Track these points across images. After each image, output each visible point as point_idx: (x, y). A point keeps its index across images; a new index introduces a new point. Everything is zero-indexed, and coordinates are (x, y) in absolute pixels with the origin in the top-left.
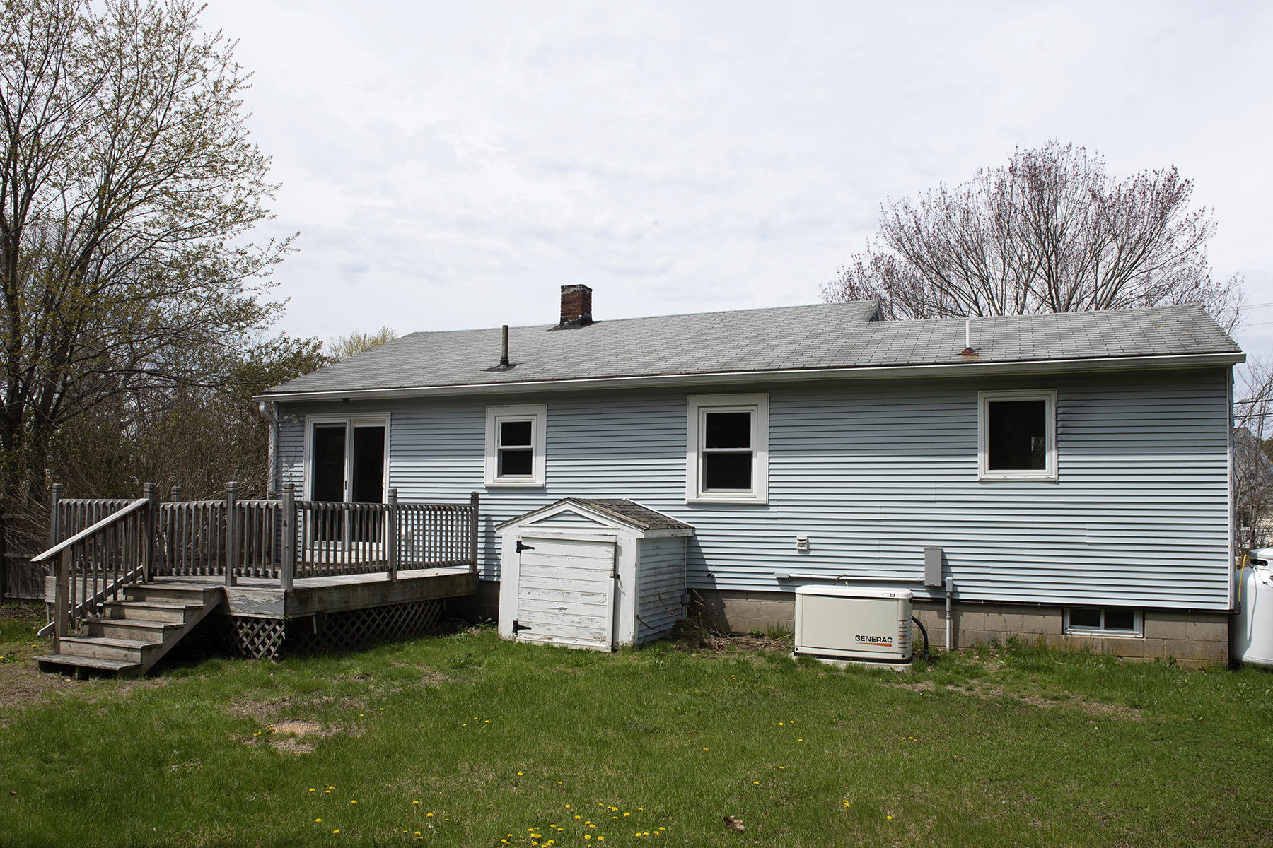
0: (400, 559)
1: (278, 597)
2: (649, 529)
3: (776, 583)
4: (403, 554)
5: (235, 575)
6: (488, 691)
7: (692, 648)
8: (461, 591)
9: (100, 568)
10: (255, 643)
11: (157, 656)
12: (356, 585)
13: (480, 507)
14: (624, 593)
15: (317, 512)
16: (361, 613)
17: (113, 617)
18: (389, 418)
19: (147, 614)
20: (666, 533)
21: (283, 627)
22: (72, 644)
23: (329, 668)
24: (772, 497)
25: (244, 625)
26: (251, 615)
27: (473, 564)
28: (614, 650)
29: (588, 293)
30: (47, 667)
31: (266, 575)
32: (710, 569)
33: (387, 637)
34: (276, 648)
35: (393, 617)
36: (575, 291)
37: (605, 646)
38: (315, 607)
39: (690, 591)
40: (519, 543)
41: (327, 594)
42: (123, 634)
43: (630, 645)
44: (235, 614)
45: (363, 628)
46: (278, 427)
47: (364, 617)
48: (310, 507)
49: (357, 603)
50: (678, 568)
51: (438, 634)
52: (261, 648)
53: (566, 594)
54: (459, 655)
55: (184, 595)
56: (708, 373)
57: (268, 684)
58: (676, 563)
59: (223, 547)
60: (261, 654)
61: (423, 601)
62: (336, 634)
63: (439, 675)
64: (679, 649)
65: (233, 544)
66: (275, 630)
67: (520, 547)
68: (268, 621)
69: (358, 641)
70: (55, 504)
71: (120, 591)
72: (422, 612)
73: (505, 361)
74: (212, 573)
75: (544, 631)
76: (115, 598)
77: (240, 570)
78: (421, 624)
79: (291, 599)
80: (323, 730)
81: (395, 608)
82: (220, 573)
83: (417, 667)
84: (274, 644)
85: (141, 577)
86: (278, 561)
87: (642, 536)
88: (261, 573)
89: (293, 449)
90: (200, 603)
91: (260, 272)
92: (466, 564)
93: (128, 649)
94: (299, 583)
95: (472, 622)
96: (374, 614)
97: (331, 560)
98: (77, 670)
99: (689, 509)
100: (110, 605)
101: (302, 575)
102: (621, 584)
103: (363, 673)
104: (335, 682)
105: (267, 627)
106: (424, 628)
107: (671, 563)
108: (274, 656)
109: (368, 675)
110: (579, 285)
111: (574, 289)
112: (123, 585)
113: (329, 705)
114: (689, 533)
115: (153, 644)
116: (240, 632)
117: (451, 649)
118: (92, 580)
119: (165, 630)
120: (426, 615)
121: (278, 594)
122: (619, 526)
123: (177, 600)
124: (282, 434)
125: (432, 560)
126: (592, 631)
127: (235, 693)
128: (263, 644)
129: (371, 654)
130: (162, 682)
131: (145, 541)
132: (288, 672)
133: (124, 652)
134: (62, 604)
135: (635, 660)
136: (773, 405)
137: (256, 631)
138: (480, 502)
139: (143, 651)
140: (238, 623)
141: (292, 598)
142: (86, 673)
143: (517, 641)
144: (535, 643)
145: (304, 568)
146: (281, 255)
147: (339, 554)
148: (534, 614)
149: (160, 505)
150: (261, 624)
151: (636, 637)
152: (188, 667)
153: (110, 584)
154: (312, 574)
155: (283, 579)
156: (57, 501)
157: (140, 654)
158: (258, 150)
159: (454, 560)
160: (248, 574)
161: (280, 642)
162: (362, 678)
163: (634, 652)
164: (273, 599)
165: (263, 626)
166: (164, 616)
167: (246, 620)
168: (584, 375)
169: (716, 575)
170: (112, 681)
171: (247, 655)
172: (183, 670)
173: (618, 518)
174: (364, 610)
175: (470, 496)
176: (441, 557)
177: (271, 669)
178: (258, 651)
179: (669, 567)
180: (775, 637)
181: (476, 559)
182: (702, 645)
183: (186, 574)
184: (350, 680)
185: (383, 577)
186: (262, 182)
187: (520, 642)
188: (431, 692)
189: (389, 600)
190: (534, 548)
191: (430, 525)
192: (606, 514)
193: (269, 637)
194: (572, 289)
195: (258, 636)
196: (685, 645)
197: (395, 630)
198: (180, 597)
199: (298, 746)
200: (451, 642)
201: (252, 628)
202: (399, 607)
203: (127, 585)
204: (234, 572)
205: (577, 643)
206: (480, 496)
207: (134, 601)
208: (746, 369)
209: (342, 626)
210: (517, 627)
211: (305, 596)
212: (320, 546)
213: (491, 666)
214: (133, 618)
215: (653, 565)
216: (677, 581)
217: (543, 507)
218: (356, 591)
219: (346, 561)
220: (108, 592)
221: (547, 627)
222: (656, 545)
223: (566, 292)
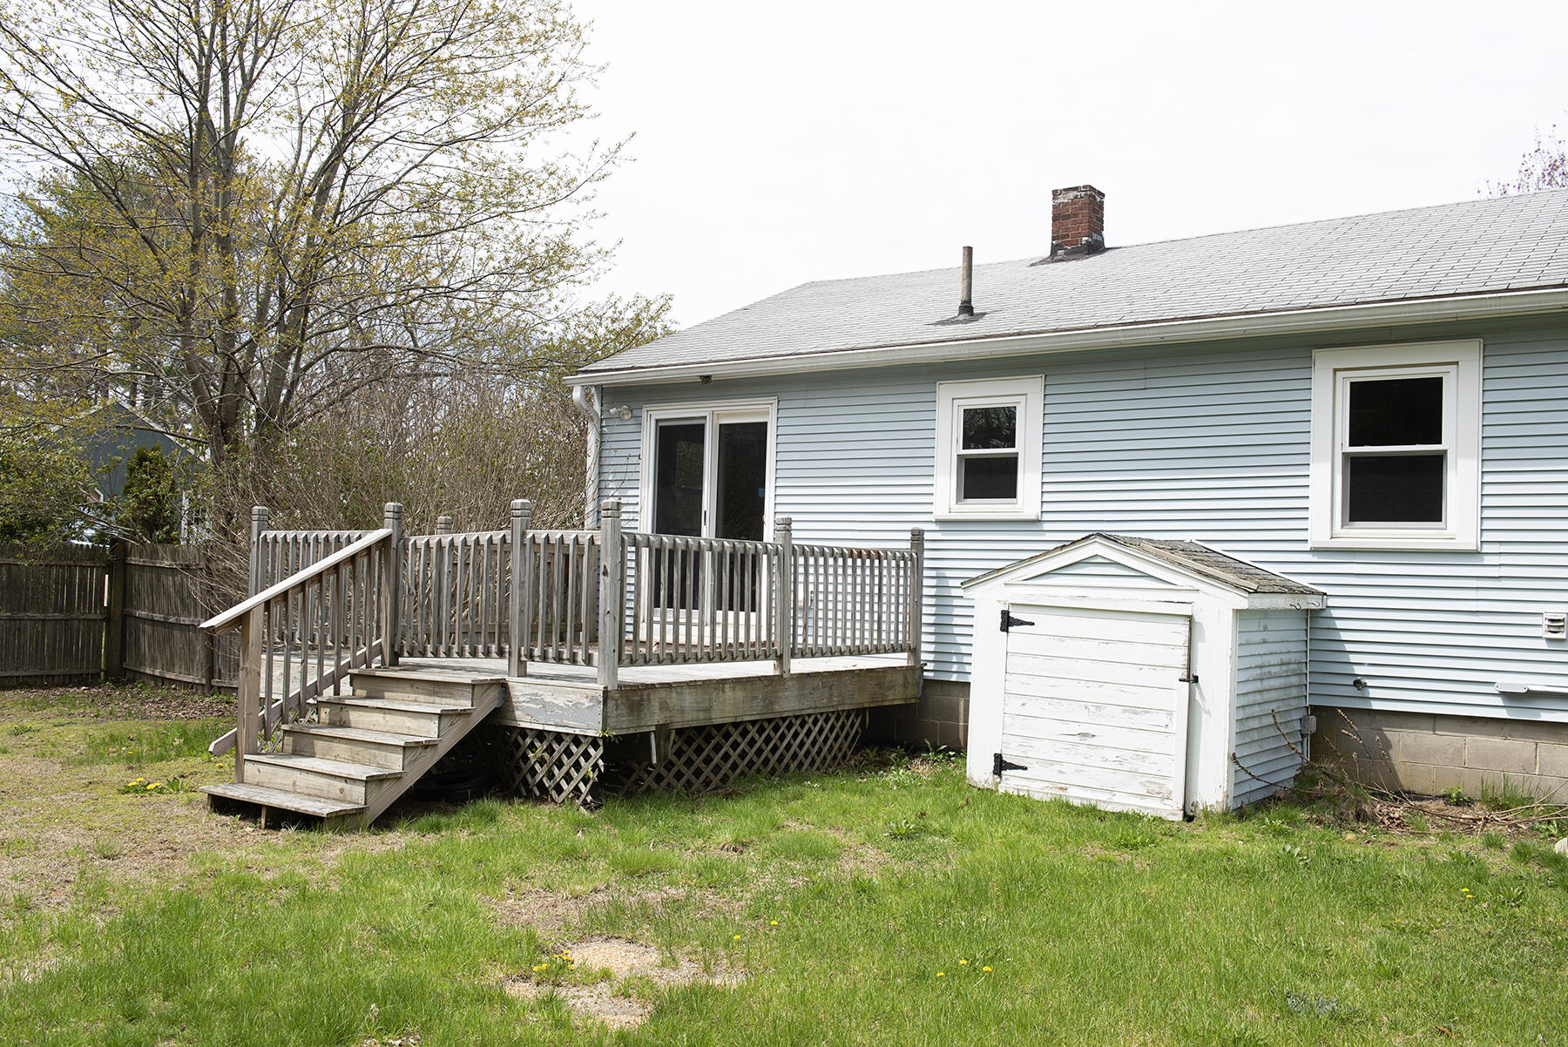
0: (794, 639)
1: (593, 698)
2: (1256, 592)
3: (1499, 701)
4: (800, 631)
5: (523, 659)
6: (971, 892)
7: (1341, 821)
8: (895, 697)
9: (330, 644)
10: (554, 775)
11: (392, 793)
12: (723, 682)
13: (927, 554)
14: (1208, 713)
15: (659, 552)
16: (731, 729)
17: (332, 725)
18: (775, 406)
19: (381, 720)
20: (1282, 602)
21: (601, 751)
22: (262, 767)
23: (677, 827)
24: (1487, 536)
25: (537, 744)
26: (548, 728)
27: (914, 651)
28: (1189, 818)
29: (1098, 199)
30: (221, 805)
31: (573, 660)
32: (1358, 670)
33: (773, 771)
34: (589, 786)
35: (783, 737)
36: (1076, 197)
37: (1171, 810)
38: (653, 718)
39: (1315, 710)
40: (1005, 614)
41: (674, 695)
42: (342, 754)
43: (1218, 809)
44: (523, 725)
45: (734, 756)
46: (601, 427)
47: (736, 736)
48: (648, 545)
49: (725, 711)
50: (1295, 666)
51: (859, 769)
52: (563, 783)
53: (1093, 709)
54: (903, 813)
55: (442, 690)
56: (1357, 304)
57: (572, 854)
58: (1293, 657)
59: (504, 610)
60: (564, 795)
61: (833, 712)
62: (689, 763)
63: (871, 853)
64: (1319, 822)
65: (522, 605)
66: (586, 755)
67: (1007, 622)
68: (577, 740)
69: (725, 779)
70: (255, 539)
71: (345, 681)
72: (831, 730)
73: (967, 308)
74: (487, 654)
75: (1051, 774)
76: (337, 692)
77: (532, 651)
78: (830, 751)
79: (614, 702)
80: (663, 965)
81: (787, 722)
82: (501, 653)
83: (832, 834)
84: (585, 780)
85: (379, 658)
86: (594, 640)
87: (1243, 602)
88: (565, 656)
89: (624, 461)
90: (465, 704)
91: (577, 195)
92: (902, 651)
93: (346, 779)
94: (632, 675)
95: (914, 750)
96: (753, 732)
97: (682, 640)
98: (264, 813)
99: (1315, 559)
100: (328, 703)
101: (633, 662)
102: (1201, 694)
103: (736, 841)
104: (686, 857)
105: (573, 748)
106: (835, 758)
107: (1285, 658)
108: (585, 800)
109: (744, 845)
110: (1084, 187)
111: (1075, 193)
112: (350, 671)
113: (676, 906)
114: (1313, 603)
115: (386, 772)
116: (531, 755)
117: (887, 801)
118: (300, 660)
119: (406, 748)
120: (837, 737)
121: (592, 693)
122: (1197, 585)
123: (431, 699)
124: (606, 438)
125: (849, 643)
126: (1144, 779)
127: (513, 870)
128: (568, 777)
129: (748, 805)
130: (399, 840)
131: (386, 599)
132: (606, 832)
133: (340, 784)
134: (249, 701)
135: (1231, 838)
136: (1491, 362)
137: (556, 756)
138: (927, 545)
139: (369, 785)
140: (528, 741)
141: (616, 700)
142: (279, 818)
143: (1001, 790)
144: (1036, 797)
145: (636, 649)
146: (609, 168)
147: (695, 630)
148: (1032, 742)
149: (409, 540)
150: (564, 745)
151: (1231, 796)
152: (445, 813)
153: (329, 668)
154: (650, 660)
155: (602, 666)
156: (259, 535)
157: (363, 789)
158: (573, 12)
159: (884, 642)
160: (544, 658)
161: (593, 776)
162: (735, 850)
163: (1227, 823)
164: (584, 701)
165: (568, 747)
166: (408, 724)
167: (541, 735)
168: (1114, 320)
169: (1369, 682)
170: (314, 836)
171: (541, 795)
172: (433, 818)
173: (1195, 570)
174: (736, 725)
175: (909, 536)
176: (862, 638)
177: (579, 825)
178: (559, 789)
179: (1282, 664)
180: (1498, 805)
181: (918, 641)
182: (1361, 816)
183: (448, 654)
184: (714, 853)
185: (766, 668)
186: (580, 59)
187: (1006, 794)
188: (863, 889)
189: (777, 708)
190: (1033, 624)
191: (845, 584)
192: (1172, 562)
193: (577, 766)
194: (1072, 195)
195: (560, 764)
196: (1328, 817)
197: (785, 761)
198: (435, 694)
199: (615, 1001)
200: (885, 786)
201: (550, 750)
202: (793, 721)
203: (355, 671)
204: (522, 653)
205: (1115, 799)
206: (927, 536)
207: (368, 697)
208: (1437, 293)
209: (699, 751)
210: (1001, 765)
211: (638, 698)
212: (664, 616)
213: (966, 841)
214: (360, 726)
215: (1258, 661)
216: (1294, 692)
217: (1038, 554)
218: (724, 691)
219: (707, 641)
220: (323, 682)
221: (1057, 767)
222: (1263, 622)
223: (1061, 200)
